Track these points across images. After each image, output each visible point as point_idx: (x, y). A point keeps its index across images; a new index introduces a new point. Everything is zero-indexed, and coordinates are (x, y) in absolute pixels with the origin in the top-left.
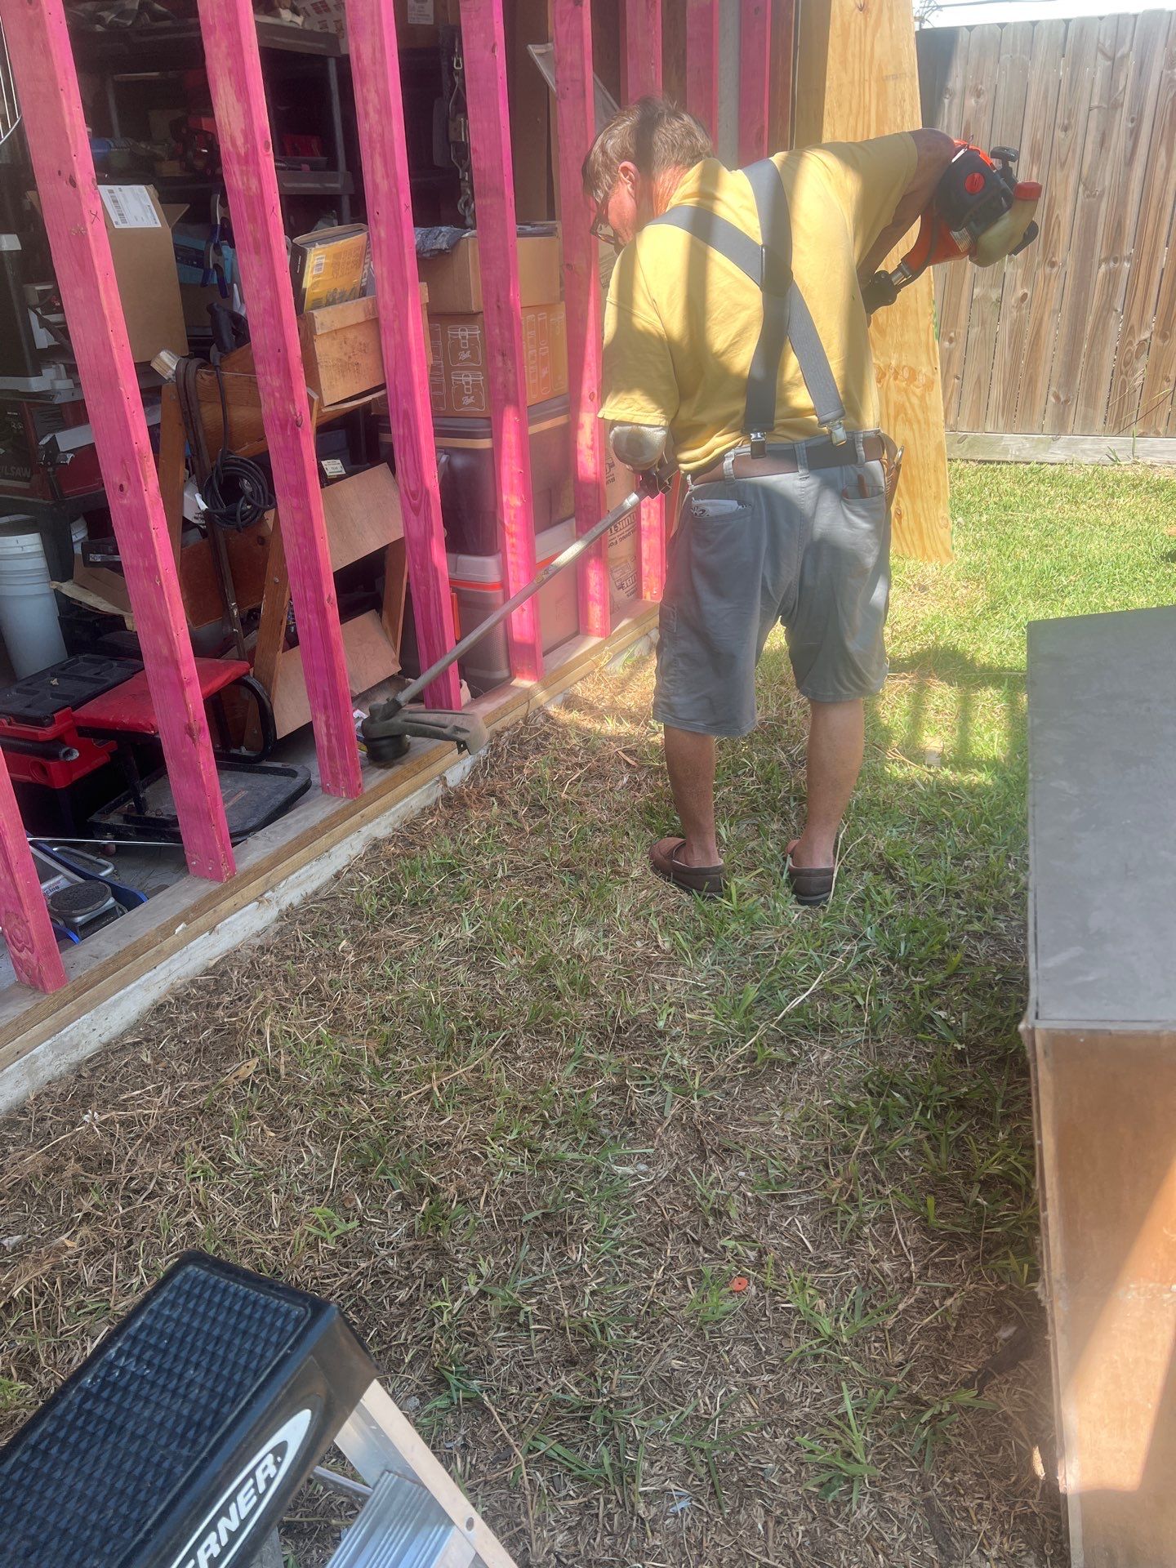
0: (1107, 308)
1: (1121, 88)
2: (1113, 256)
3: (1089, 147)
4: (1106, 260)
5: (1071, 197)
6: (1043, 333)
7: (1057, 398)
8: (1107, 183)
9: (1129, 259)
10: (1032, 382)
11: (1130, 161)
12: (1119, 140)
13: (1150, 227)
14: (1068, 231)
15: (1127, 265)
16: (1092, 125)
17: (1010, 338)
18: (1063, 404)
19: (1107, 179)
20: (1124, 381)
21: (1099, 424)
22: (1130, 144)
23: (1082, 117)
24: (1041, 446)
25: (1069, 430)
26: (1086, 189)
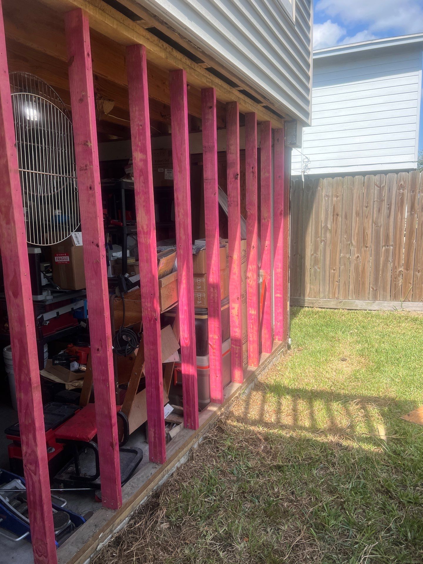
0: (386, 261)
1: (383, 196)
2: (387, 244)
3: (375, 212)
4: (385, 246)
5: (370, 227)
6: (366, 268)
7: (373, 289)
8: (382, 223)
9: (392, 246)
10: (364, 284)
11: (389, 216)
12: (385, 210)
13: (398, 236)
14: (371, 237)
15: (392, 248)
16: (375, 206)
17: (355, 269)
18: (375, 291)
19: (382, 221)
20: (395, 284)
21: (389, 298)
22: (388, 211)
23: (372, 203)
24: (369, 304)
25: (378, 299)
26: (375, 224)
